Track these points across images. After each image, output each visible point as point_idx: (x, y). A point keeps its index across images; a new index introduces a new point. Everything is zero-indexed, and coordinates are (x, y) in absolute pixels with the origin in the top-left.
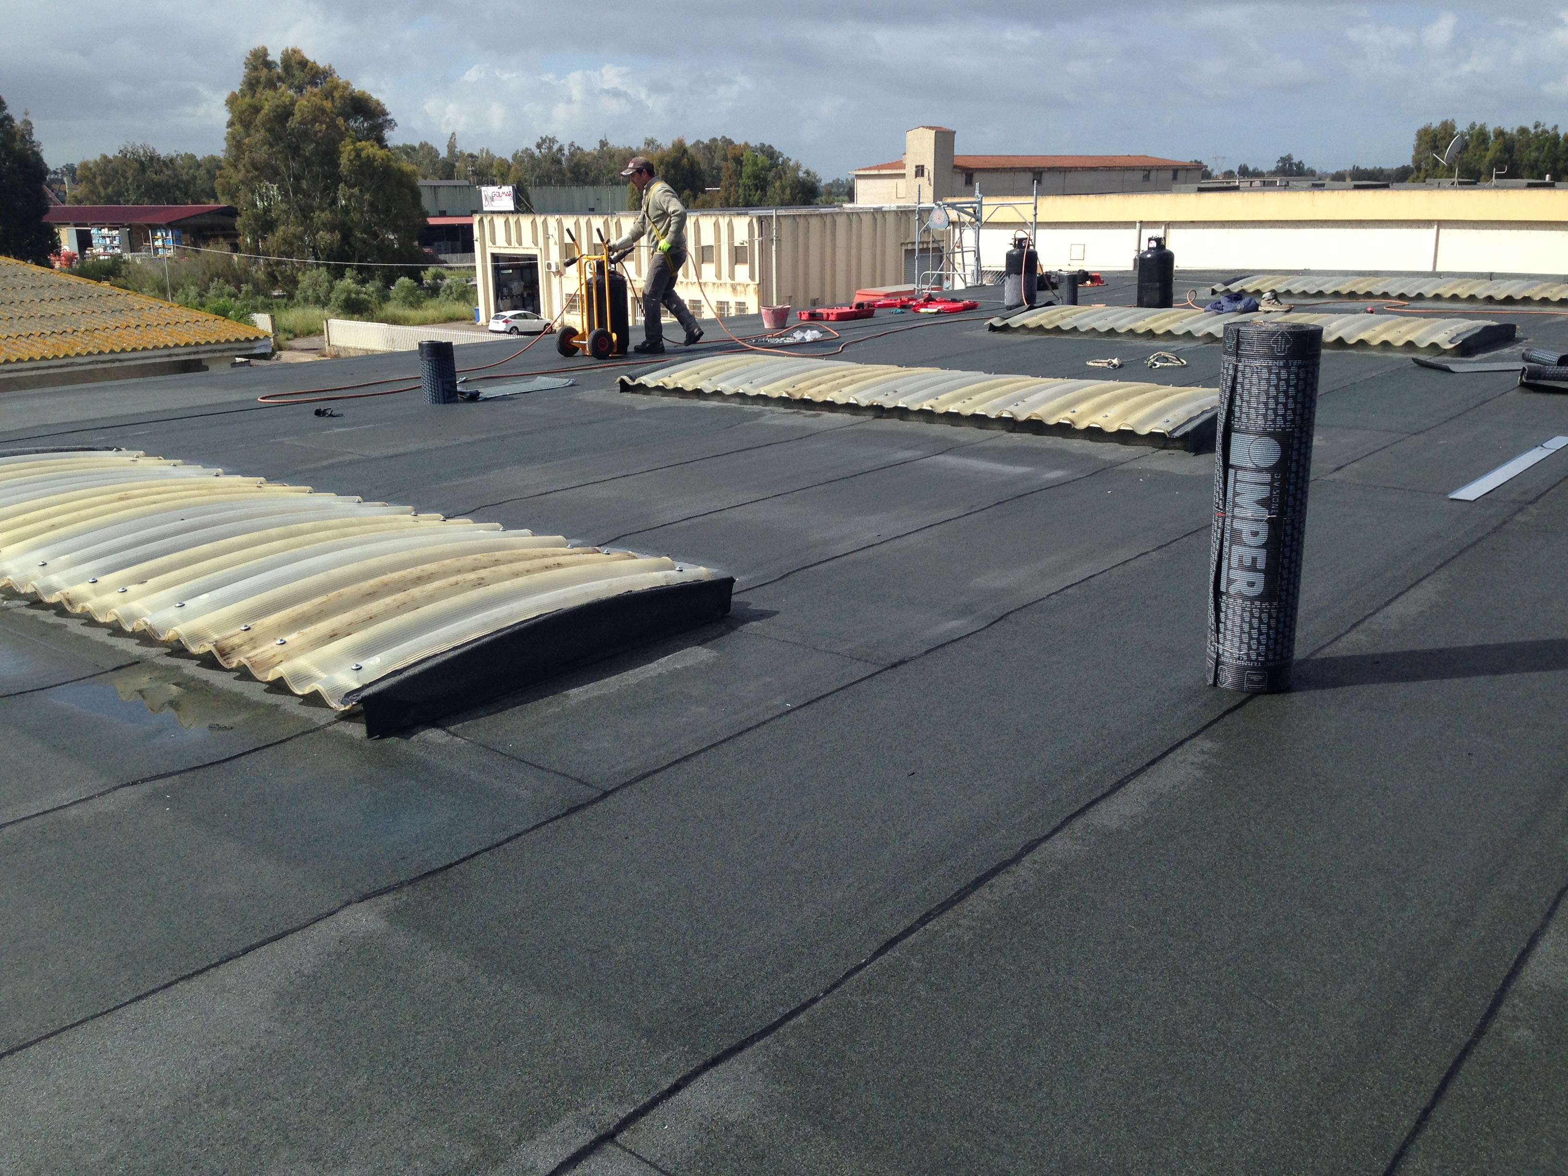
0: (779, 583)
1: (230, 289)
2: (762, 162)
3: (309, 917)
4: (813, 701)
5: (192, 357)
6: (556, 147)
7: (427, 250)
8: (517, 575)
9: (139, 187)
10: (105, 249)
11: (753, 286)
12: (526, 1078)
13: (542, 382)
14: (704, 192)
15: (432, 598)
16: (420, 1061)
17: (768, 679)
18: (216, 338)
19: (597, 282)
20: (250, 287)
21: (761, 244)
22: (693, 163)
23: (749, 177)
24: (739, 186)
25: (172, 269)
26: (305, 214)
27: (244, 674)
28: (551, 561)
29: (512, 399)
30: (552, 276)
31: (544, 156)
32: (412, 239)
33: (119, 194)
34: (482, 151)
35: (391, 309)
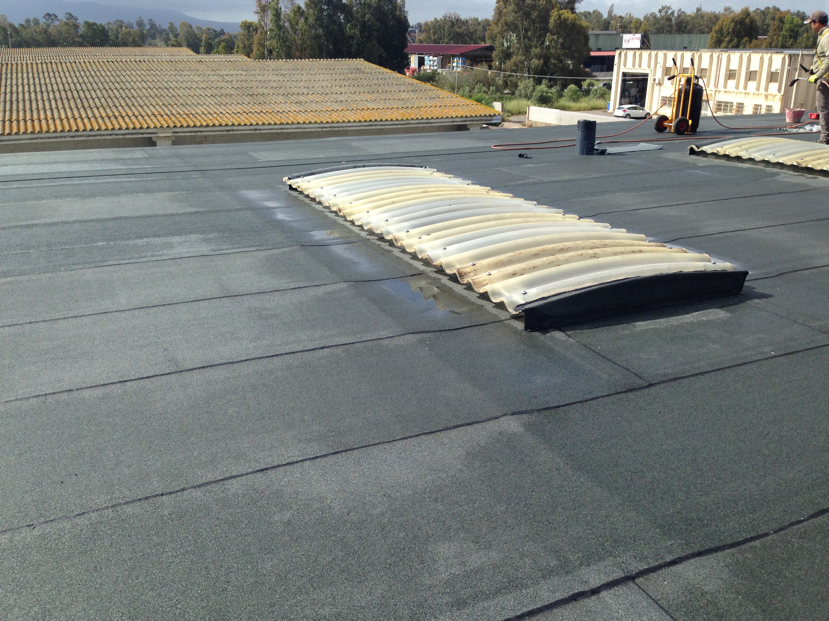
0: (776, 278)
1: (485, 89)
2: (797, 21)
3: (486, 417)
4: (789, 354)
5: (463, 123)
6: (670, 12)
7: (587, 70)
8: (615, 254)
9: (449, 35)
10: (430, 67)
11: (779, 96)
12: (588, 531)
13: (643, 146)
14: (756, 39)
15: (567, 261)
16: (533, 506)
17: (761, 336)
18: (475, 114)
19: (685, 90)
20: (494, 88)
21: (789, 71)
22: (753, 21)
23: (787, 31)
24: (779, 36)
25: (459, 78)
26: (527, 49)
27: (469, 287)
28: (636, 248)
29: (624, 155)
30: (655, 85)
31: (662, 17)
32: (580, 64)
33: (440, 39)
34: (627, 14)
35: (563, 102)
